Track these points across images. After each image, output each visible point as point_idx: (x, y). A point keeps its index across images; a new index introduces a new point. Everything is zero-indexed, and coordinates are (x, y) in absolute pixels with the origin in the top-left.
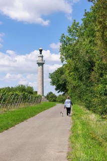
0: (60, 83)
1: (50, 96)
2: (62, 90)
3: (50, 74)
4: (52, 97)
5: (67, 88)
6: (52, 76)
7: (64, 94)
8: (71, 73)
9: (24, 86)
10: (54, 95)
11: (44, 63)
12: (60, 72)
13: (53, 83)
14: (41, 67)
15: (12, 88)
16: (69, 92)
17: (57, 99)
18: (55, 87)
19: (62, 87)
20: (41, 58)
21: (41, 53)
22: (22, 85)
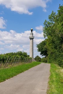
0: (43, 50)
1: (37, 58)
2: (44, 55)
3: (37, 45)
4: (38, 59)
5: (48, 53)
6: (38, 46)
7: (45, 57)
8: (50, 44)
9: (22, 52)
10: (39, 57)
11: (34, 38)
12: (43, 43)
13: (39, 50)
14: (32, 40)
15: (14, 53)
16: (48, 56)
17: (41, 60)
18: (40, 53)
19: (44, 52)
20: (32, 35)
21: (32, 32)
22: (20, 52)
